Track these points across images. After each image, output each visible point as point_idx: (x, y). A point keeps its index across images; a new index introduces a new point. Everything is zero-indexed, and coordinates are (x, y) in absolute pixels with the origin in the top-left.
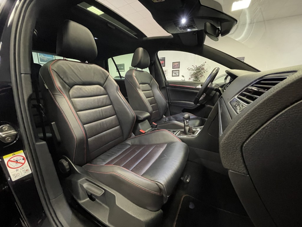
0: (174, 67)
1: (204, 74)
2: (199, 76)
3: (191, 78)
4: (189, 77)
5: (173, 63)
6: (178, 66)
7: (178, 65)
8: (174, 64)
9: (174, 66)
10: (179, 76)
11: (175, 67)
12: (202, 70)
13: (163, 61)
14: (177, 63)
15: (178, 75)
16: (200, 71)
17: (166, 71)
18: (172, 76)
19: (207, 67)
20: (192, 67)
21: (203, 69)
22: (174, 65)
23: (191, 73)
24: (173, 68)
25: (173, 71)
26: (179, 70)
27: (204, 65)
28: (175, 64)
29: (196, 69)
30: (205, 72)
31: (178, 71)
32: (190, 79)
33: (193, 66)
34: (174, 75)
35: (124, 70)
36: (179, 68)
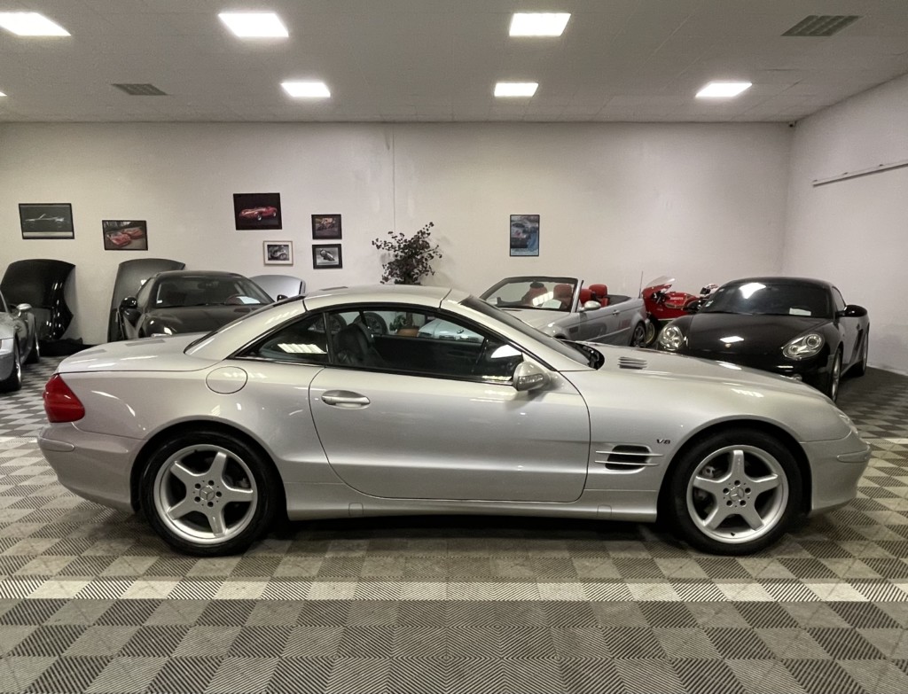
0: (318, 233)
1: (430, 262)
2: (416, 271)
3: (390, 277)
4: (384, 272)
5: (313, 216)
6: (336, 229)
7: (332, 226)
8: (317, 220)
9: (319, 229)
10: (340, 266)
11: (325, 233)
12: (423, 249)
13: (271, 209)
14: (330, 220)
15: (337, 263)
16: (417, 254)
17: (287, 246)
18: (316, 266)
19: (438, 240)
20: (389, 239)
21: (426, 246)
22: (317, 225)
23: (383, 257)
24: (315, 237)
25: (315, 247)
26: (340, 245)
27: (429, 234)
28: (324, 221)
29: (402, 246)
30: (432, 257)
31: (337, 249)
32: (386, 279)
33: (390, 236)
34: (320, 261)
35: (70, 234)
36: (339, 236)
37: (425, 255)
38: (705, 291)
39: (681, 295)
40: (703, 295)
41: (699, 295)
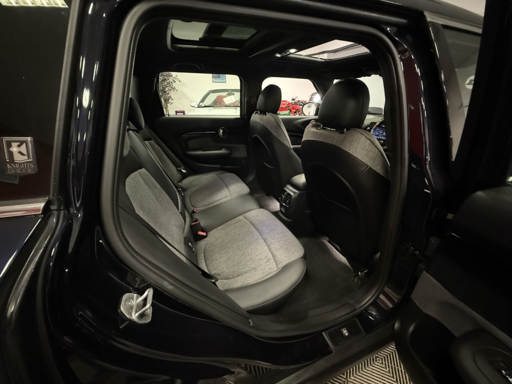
37: (171, 80)
38: (293, 100)
39: (285, 101)
40: (292, 101)
41: (291, 101)
